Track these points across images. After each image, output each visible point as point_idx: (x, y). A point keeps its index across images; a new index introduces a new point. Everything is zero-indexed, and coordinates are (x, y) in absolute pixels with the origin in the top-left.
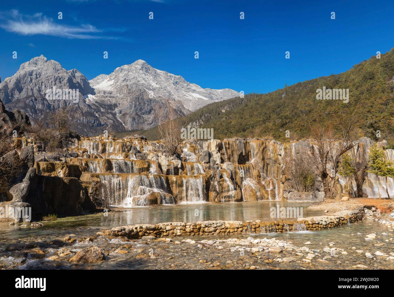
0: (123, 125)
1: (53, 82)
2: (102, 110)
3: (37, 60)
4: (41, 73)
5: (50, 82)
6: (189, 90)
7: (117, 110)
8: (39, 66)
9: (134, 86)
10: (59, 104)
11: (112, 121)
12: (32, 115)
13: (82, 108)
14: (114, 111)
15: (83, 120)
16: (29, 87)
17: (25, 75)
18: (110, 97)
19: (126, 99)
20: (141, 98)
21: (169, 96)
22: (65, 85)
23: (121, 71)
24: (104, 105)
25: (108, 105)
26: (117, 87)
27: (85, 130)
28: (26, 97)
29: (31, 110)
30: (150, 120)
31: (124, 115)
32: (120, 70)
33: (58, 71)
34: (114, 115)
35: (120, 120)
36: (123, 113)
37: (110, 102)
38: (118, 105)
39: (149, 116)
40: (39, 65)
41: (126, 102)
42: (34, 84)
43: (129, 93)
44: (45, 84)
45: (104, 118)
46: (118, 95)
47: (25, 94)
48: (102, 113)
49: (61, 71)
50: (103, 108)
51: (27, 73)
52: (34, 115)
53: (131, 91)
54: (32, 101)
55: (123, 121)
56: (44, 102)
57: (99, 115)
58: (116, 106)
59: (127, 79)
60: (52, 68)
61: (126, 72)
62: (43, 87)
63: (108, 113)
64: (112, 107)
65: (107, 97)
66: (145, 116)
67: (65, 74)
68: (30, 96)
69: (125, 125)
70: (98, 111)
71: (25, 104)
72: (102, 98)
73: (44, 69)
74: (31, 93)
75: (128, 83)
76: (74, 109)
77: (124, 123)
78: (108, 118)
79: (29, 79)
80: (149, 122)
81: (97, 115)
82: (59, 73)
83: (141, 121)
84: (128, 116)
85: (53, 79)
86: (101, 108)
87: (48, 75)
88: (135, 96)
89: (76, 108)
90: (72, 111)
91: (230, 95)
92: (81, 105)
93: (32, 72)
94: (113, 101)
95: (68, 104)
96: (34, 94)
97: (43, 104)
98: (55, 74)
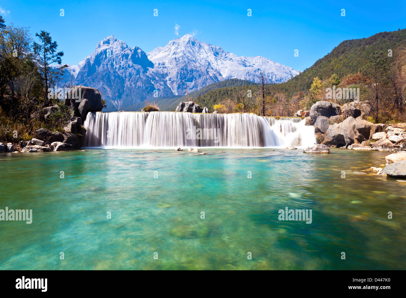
0: (172, 89)
1: (121, 58)
2: (157, 78)
3: (109, 40)
4: (112, 51)
5: (119, 58)
6: (226, 59)
7: (167, 78)
8: (110, 45)
9: (181, 59)
10: (126, 75)
11: (163, 87)
12: (108, 84)
13: (142, 78)
14: (165, 79)
15: (143, 86)
16: (105, 63)
17: (101, 53)
18: (163, 68)
19: (174, 69)
20: (185, 69)
21: (208, 65)
22: (130, 61)
23: (173, 45)
24: (158, 74)
25: (161, 75)
26: (169, 59)
27: (144, 94)
28: (103, 71)
29: (107, 81)
30: (192, 86)
31: (172, 82)
32: (172, 43)
33: (124, 49)
34: (165, 82)
35: (169, 86)
36: (172, 80)
37: (163, 72)
38: (169, 74)
39: (191, 83)
40: (111, 43)
41: (174, 72)
42: (108, 60)
43: (177, 64)
44: (115, 60)
45: (158, 84)
46: (169, 65)
47: (102, 68)
48: (157, 81)
49: (126, 49)
50: (158, 77)
51: (102, 51)
52: (109, 84)
53: (179, 62)
54: (107, 73)
55: (171, 87)
56: (115, 74)
57: (154, 82)
58: (167, 75)
59: (176, 52)
60: (120, 47)
61: (177, 46)
62: (114, 63)
63: (161, 81)
64: (164, 76)
65: (160, 67)
66: (188, 83)
67: (129, 52)
68: (106, 70)
69: (173, 90)
70: (154, 79)
71: (103, 76)
72: (157, 68)
73: (114, 47)
74: (106, 67)
75: (177, 56)
76: (137, 79)
77: (172, 88)
78: (161, 85)
79: (104, 56)
80: (190, 87)
81: (153, 83)
82: (125, 51)
83: (185, 86)
84: (175, 83)
85: (121, 56)
86: (156, 77)
87: (117, 52)
88: (180, 67)
89: (138, 78)
90: (134, 80)
91: (261, 61)
92: (141, 75)
93: (106, 50)
94: (165, 71)
95: (132, 74)
96: (108, 69)
97: (115, 76)
98: (122, 52)
